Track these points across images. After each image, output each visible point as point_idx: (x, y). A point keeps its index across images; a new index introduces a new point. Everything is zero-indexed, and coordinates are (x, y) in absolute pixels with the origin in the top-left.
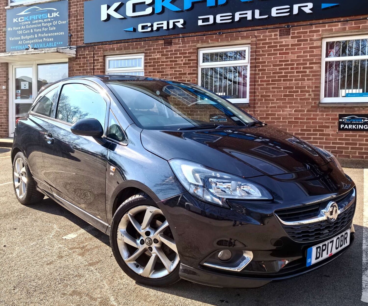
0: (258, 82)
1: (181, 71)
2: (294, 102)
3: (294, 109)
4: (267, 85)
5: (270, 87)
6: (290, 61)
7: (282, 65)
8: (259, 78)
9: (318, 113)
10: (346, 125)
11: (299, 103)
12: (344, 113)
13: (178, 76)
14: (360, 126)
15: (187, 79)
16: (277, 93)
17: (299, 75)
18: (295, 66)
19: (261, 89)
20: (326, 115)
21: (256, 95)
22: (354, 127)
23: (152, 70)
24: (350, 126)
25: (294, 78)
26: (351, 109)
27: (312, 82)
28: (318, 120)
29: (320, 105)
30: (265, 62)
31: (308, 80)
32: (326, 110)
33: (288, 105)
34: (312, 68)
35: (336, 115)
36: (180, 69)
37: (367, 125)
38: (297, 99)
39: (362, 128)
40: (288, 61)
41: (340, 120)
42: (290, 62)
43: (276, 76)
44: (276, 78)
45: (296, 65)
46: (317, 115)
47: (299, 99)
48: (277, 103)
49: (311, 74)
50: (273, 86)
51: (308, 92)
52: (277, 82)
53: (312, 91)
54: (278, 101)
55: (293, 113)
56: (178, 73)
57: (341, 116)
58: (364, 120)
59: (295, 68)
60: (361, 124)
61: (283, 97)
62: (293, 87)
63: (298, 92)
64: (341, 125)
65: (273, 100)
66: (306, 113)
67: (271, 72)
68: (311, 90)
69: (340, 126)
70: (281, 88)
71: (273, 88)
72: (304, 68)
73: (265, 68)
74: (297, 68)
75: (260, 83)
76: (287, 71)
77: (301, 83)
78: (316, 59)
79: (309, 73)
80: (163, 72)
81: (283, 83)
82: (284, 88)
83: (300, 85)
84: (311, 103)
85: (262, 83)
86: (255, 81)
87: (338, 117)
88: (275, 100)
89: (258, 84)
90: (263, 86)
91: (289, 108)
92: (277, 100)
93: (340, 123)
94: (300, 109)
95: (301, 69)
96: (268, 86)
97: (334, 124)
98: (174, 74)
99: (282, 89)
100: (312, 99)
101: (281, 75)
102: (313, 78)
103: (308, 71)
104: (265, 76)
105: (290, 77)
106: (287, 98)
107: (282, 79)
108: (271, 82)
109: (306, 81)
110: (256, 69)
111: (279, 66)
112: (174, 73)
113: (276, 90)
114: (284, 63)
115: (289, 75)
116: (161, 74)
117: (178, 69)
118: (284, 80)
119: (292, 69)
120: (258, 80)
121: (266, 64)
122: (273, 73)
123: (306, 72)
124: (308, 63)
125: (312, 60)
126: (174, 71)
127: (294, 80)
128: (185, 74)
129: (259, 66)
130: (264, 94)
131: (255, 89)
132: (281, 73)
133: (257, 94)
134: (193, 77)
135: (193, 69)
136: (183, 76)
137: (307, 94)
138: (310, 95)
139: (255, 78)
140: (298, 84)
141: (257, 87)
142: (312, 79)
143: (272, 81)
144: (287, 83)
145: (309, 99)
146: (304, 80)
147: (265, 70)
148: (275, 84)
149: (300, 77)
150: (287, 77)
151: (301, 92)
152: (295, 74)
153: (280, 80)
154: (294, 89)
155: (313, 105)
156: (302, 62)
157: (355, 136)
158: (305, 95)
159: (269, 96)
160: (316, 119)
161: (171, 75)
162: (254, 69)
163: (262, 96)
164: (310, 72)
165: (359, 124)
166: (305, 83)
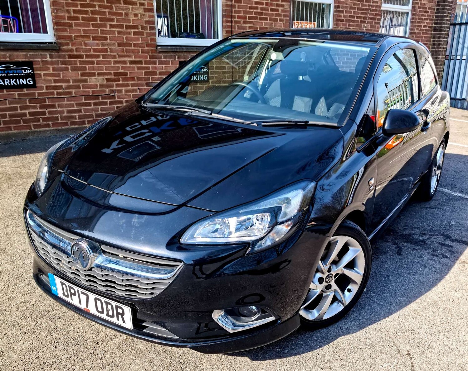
0: (235, 18)
4: (244, 22)
5: (247, 26)
8: (236, 12)
19: (238, 27)
21: (233, 34)
25: (269, 17)
27: (283, 23)
31: (280, 20)
34: (283, 6)
43: (252, 12)
44: (252, 14)
49: (283, 14)
50: (250, 25)
52: (253, 19)
59: (269, 4)
62: (268, 28)
67: (247, 6)
71: (249, 27)
72: (277, 5)
75: (236, 19)
81: (260, 22)
85: (239, 20)
86: (231, 16)
90: (240, 24)
95: (274, 6)
96: (245, 25)
101: (257, 11)
102: (285, 18)
103: (280, 9)
104: (242, 10)
105: (265, 15)
107: (258, 16)
108: (247, 20)
115: (264, 12)
118: (260, 19)
123: (278, 10)
131: (231, 27)
139: (231, 12)
141: (233, 24)
143: (249, 18)
147: (241, 2)
148: (251, 22)
149: (274, 17)
150: (263, 15)
152: (270, 12)
153: (256, 18)
164: (283, 11)
166: (278, 25)
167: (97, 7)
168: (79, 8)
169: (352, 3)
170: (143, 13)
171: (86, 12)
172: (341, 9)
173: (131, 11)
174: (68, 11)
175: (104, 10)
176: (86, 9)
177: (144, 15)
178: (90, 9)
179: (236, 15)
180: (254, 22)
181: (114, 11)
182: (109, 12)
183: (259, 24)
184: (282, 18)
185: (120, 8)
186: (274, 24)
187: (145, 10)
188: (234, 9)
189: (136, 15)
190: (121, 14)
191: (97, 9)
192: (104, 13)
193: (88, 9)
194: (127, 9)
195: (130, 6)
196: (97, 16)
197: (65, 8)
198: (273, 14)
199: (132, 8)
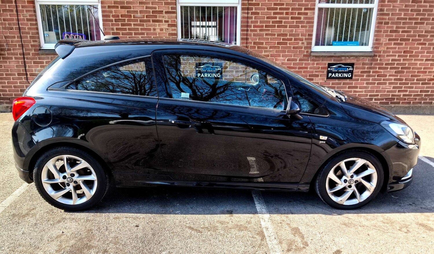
0: (251, 27)
1: (155, 8)
2: (288, 51)
3: (287, 58)
4: (261, 30)
5: (263, 34)
6: (285, 4)
7: (276, 9)
8: (252, 22)
9: (309, 62)
10: (334, 74)
11: (292, 52)
12: (332, 62)
13: (151, 14)
14: (345, 74)
15: (164, 19)
16: (271, 40)
17: (294, 22)
18: (290, 11)
19: (254, 35)
20: (317, 64)
21: (248, 41)
22: (340, 75)
23: (113, 5)
24: (337, 75)
25: (288, 25)
26: (339, 58)
27: (306, 30)
28: (308, 69)
29: (312, 54)
30: (258, 4)
31: (302, 27)
32: (317, 59)
33: (281, 54)
34: (307, 14)
35: (326, 63)
36: (154, 6)
37: (350, 74)
38: (290, 47)
39: (346, 76)
40: (283, 4)
41: (329, 69)
42: (285, 6)
43: (270, 21)
44: (270, 23)
45: (292, 10)
46: (309, 64)
47: (292, 47)
48: (271, 51)
49: (306, 21)
50: (267, 32)
51: (302, 40)
52: (270, 28)
53: (306, 39)
54: (271, 50)
55: (286, 62)
56: (151, 10)
57: (330, 65)
58: (349, 69)
59: (290, 13)
60: (346, 73)
61: (276, 45)
62: (287, 34)
63: (291, 39)
64: (330, 74)
65: (267, 48)
66: (298, 62)
67: (265, 17)
68: (304, 38)
69: (328, 75)
70: (274, 35)
71: (266, 34)
72: (299, 14)
73: (258, 11)
74: (292, 13)
75: (252, 28)
76: (281, 16)
77: (295, 30)
78: (311, 4)
79: (303, 19)
80: (130, 8)
81: (277, 29)
82: (278, 35)
83: (294, 32)
84: (304, 52)
85: (255, 29)
86: (247, 26)
87: (327, 66)
88: (268, 48)
89: (251, 30)
90: (257, 32)
91: (282, 57)
92: (271, 47)
93: (328, 72)
94: (293, 57)
95: (296, 15)
96: (261, 33)
97: (323, 73)
98: (146, 12)
99: (276, 36)
100: (305, 48)
101: (275, 20)
102: (308, 25)
103: (302, 17)
104: (259, 20)
105: (284, 23)
106: (280, 46)
107: (276, 25)
108: (264, 28)
109: (300, 28)
110: (249, 11)
111: (273, 10)
112: (145, 10)
113: (269, 37)
114: (278, 7)
115: (283, 20)
116: (126, 10)
117: (151, 5)
118: (278, 27)
119: (287, 14)
120: (251, 25)
121: (260, 6)
122: (268, 18)
123: (300, 18)
124: (303, 8)
125: (307, 5)
126: (145, 7)
127: (288, 26)
128: (161, 12)
129: (252, 9)
130: (257, 41)
131: (247, 35)
132: (276, 18)
133: (250, 41)
134: (172, 17)
135: (172, 6)
136: (158, 15)
137: (300, 42)
138: (303, 43)
139: (248, 22)
140: (292, 31)
141: (249, 32)
142: (305, 27)
143: (266, 26)
144: (281, 30)
145: (302, 48)
146: (298, 27)
147: (258, 13)
148: (269, 30)
149: (295, 24)
150: (282, 23)
151: (295, 40)
152: (290, 20)
153: (274, 26)
154: (288, 37)
155: (305, 53)
156: (297, 7)
157: (340, 84)
158: (298, 43)
159: (262, 43)
160: (306, 68)
161: (141, 12)
162: (247, 11)
163: (254, 43)
164: (305, 18)
165: (344, 72)
166: (299, 31)
167: (133, 25)
168: (120, 27)
169: (403, 5)
170: (167, 28)
171: (125, 29)
172: (385, 12)
173: (157, 27)
174: (113, 29)
175: (138, 27)
176: (125, 27)
177: (168, 29)
178: (127, 27)
179: (252, 25)
180: (271, 29)
181: (145, 27)
182: (141, 29)
183: (276, 31)
184: (305, 24)
185: (149, 25)
186: (294, 30)
187: (169, 25)
188: (250, 20)
189: (162, 30)
190: (150, 29)
191: (133, 26)
192: (138, 29)
193: (126, 27)
194: (155, 25)
195: (157, 24)
196: (132, 32)
197: (111, 27)
198: (294, 21)
199: (159, 25)
